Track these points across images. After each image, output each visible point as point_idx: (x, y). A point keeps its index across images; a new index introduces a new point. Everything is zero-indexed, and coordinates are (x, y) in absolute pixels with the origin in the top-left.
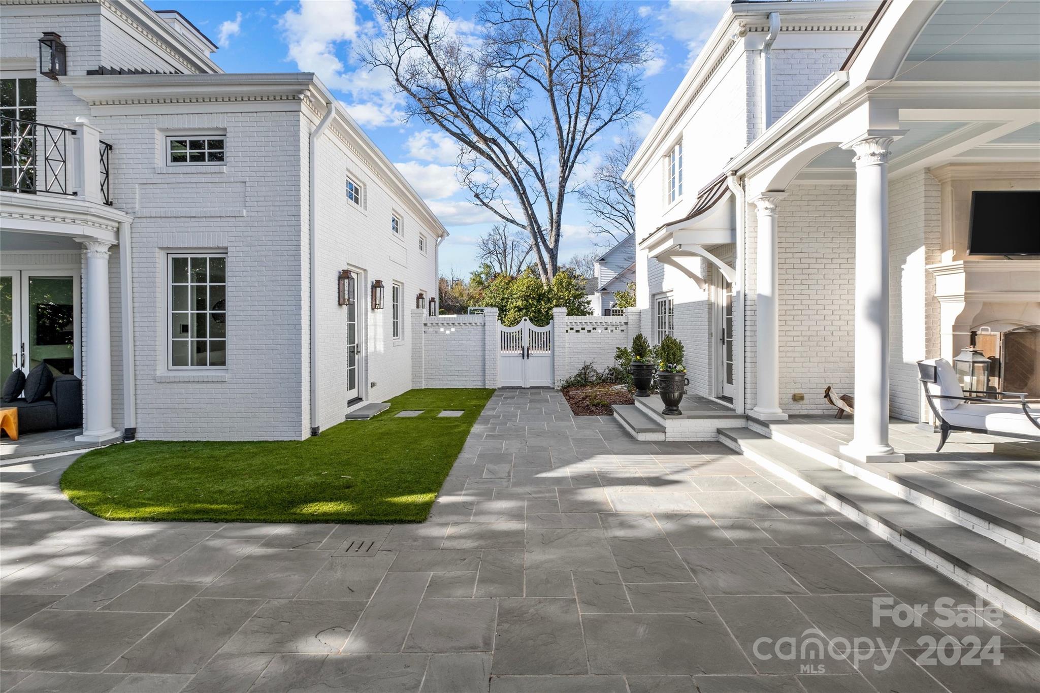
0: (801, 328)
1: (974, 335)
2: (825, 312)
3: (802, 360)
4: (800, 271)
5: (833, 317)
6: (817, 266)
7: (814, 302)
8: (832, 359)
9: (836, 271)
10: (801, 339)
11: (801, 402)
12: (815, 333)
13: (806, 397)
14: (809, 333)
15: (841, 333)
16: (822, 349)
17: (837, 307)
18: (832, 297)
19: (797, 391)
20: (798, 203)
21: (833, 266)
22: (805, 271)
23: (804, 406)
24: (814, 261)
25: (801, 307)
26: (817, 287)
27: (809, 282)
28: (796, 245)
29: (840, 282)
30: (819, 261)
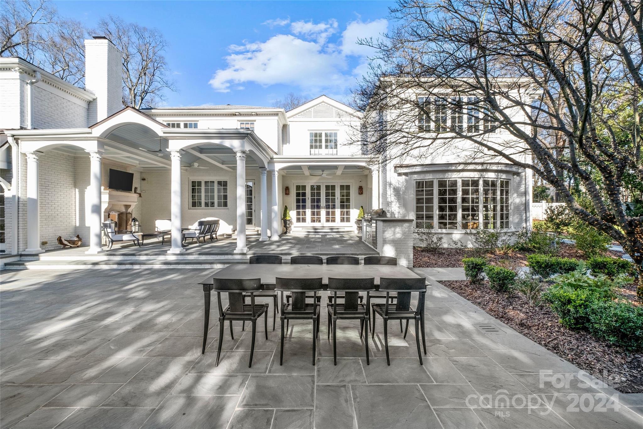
0: (45, 212)
1: (109, 214)
2: (55, 206)
3: (46, 226)
4: (45, 187)
5: (58, 208)
6: (51, 186)
7: (51, 201)
8: (58, 226)
9: (59, 189)
10: (45, 217)
11: (46, 245)
12: (51, 215)
13: (48, 242)
14: (48, 215)
15: (61, 215)
16: (54, 221)
17: (59, 204)
18: (58, 199)
19: (44, 241)
20: (44, 157)
21: (58, 187)
22: (47, 188)
23: (47, 247)
24: (50, 183)
25: (45, 203)
26: (51, 195)
27: (48, 192)
28: (43, 176)
29: (61, 193)
30: (53, 184)
